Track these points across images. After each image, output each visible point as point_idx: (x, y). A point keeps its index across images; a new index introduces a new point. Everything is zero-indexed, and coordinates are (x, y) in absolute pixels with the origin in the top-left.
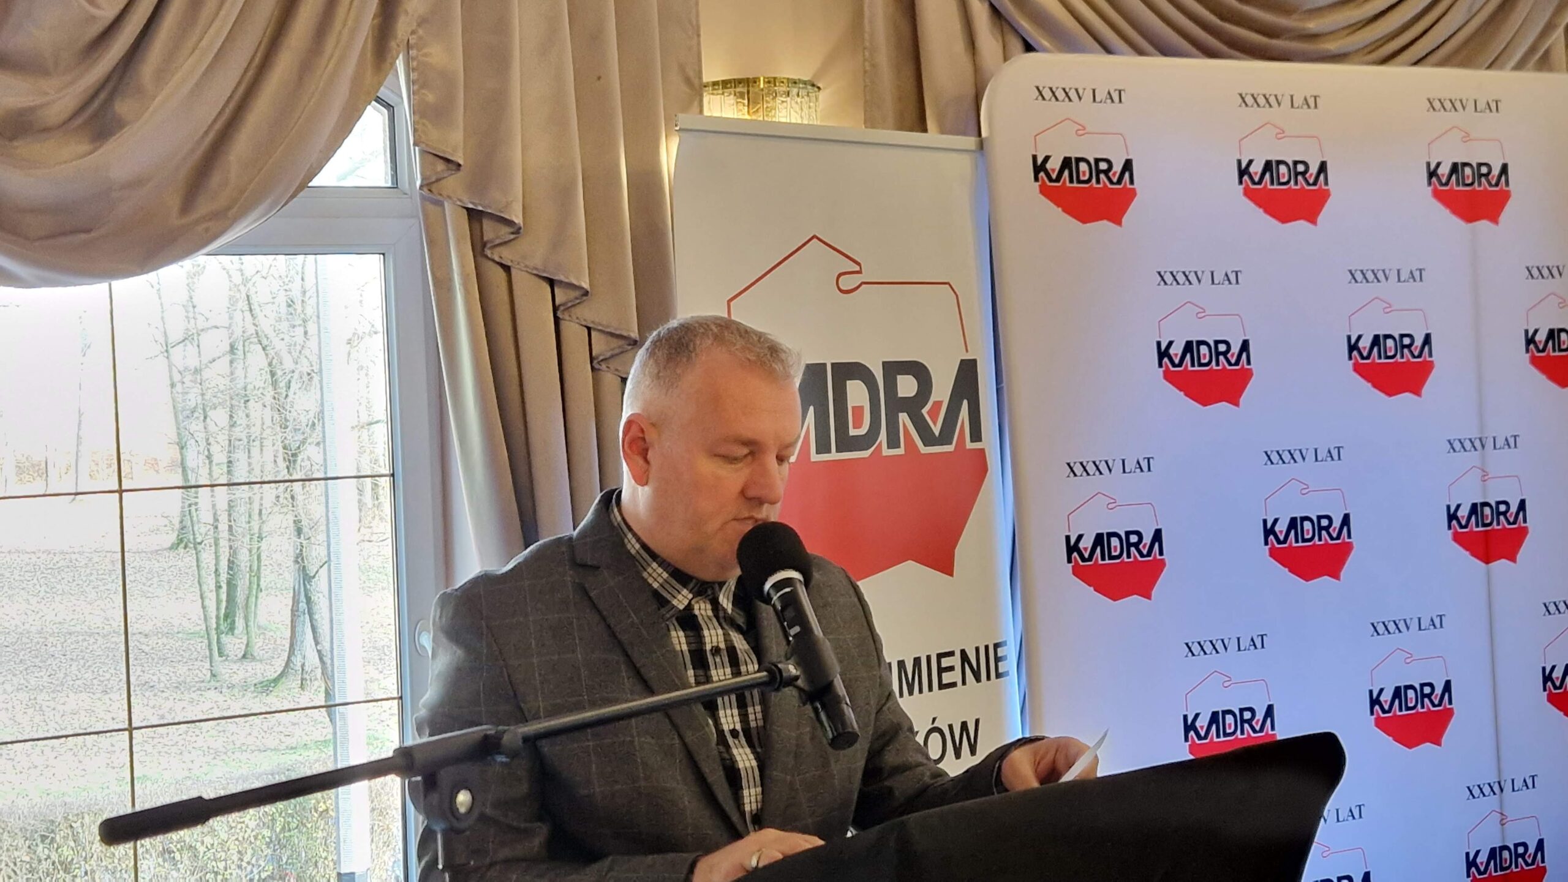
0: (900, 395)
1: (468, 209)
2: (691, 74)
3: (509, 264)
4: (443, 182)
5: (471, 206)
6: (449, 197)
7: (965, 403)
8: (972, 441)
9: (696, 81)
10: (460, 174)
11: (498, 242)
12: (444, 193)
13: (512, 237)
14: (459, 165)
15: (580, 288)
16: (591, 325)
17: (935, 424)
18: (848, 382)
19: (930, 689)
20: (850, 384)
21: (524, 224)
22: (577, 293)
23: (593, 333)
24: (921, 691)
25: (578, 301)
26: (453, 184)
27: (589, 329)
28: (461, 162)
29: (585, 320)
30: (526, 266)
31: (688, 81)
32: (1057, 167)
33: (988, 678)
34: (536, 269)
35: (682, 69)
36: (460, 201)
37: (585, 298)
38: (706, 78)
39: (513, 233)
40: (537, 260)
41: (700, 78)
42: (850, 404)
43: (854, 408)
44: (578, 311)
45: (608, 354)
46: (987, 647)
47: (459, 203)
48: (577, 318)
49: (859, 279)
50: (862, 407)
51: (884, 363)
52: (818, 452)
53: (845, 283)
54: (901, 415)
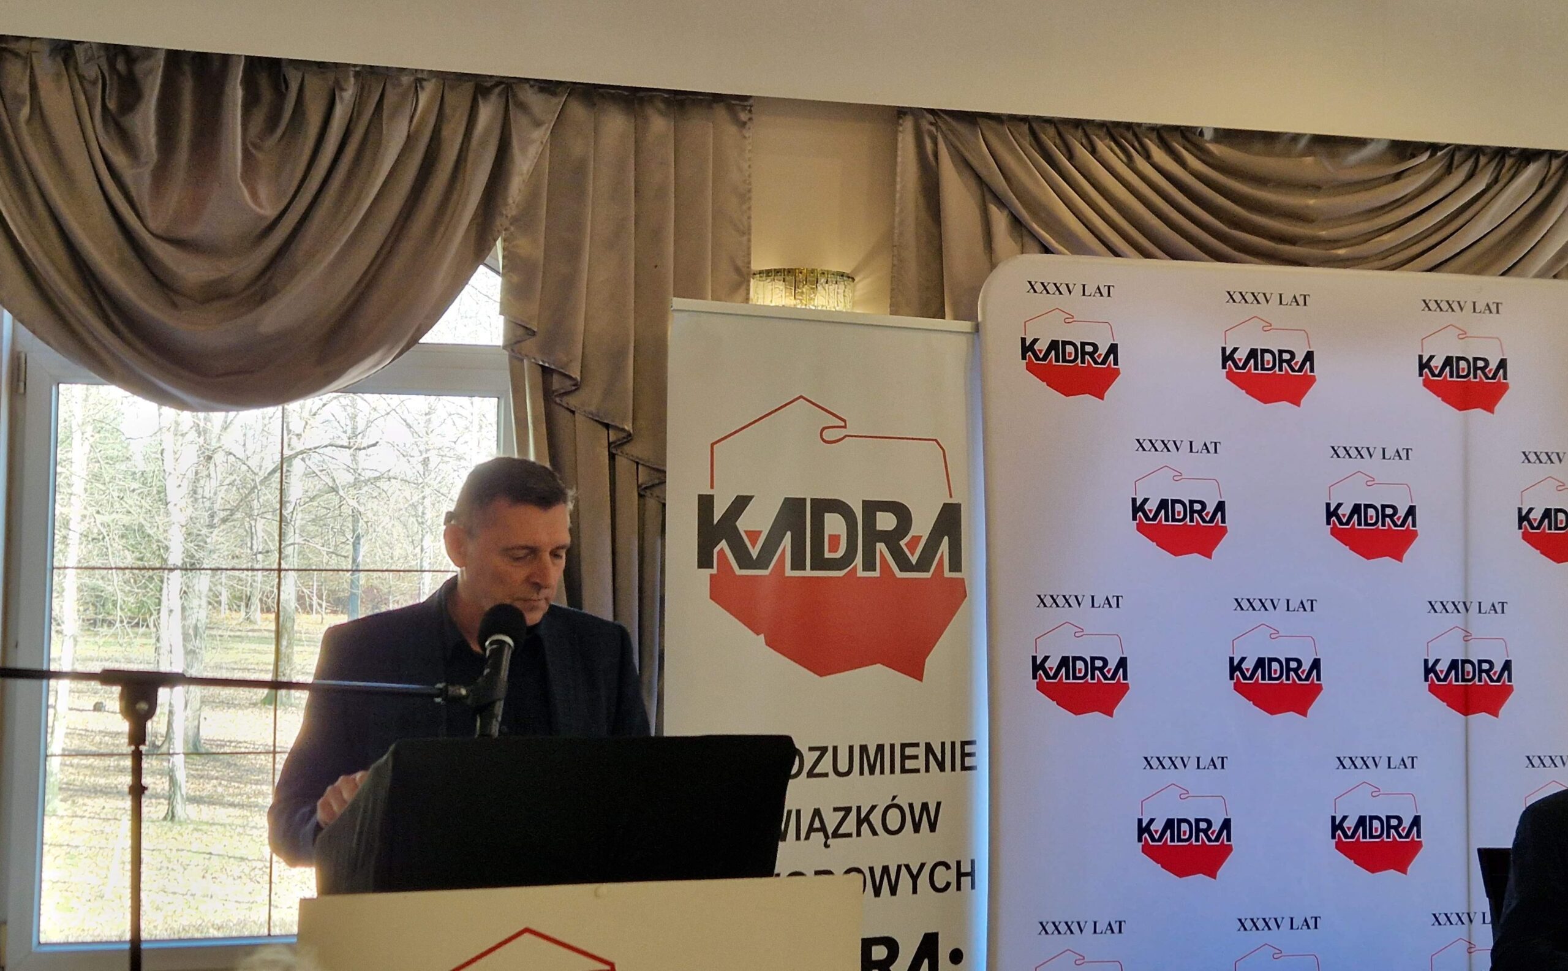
0: (878, 528)
1: (542, 366)
2: (740, 264)
3: (573, 409)
4: (523, 344)
5: (541, 363)
6: (526, 356)
7: (946, 538)
8: (950, 571)
9: (744, 270)
10: (533, 339)
11: (562, 391)
12: (523, 352)
13: (574, 388)
14: (534, 332)
15: (623, 430)
16: (637, 460)
17: (912, 555)
18: (827, 515)
19: (892, 771)
20: (828, 516)
21: (581, 378)
22: (624, 435)
23: (640, 467)
24: (882, 772)
25: (625, 440)
26: (530, 344)
27: (637, 464)
28: (536, 330)
29: (632, 456)
30: (585, 411)
31: (738, 270)
32: (1045, 349)
33: (953, 769)
34: (592, 414)
35: (732, 260)
36: (534, 359)
37: (629, 438)
38: (755, 266)
39: (574, 385)
40: (593, 409)
41: (749, 267)
42: (828, 532)
43: (830, 536)
44: (627, 448)
45: (650, 484)
46: (953, 744)
47: (533, 360)
48: (627, 454)
49: (843, 432)
50: (839, 536)
51: (864, 501)
52: (792, 569)
53: (829, 435)
54: (878, 545)
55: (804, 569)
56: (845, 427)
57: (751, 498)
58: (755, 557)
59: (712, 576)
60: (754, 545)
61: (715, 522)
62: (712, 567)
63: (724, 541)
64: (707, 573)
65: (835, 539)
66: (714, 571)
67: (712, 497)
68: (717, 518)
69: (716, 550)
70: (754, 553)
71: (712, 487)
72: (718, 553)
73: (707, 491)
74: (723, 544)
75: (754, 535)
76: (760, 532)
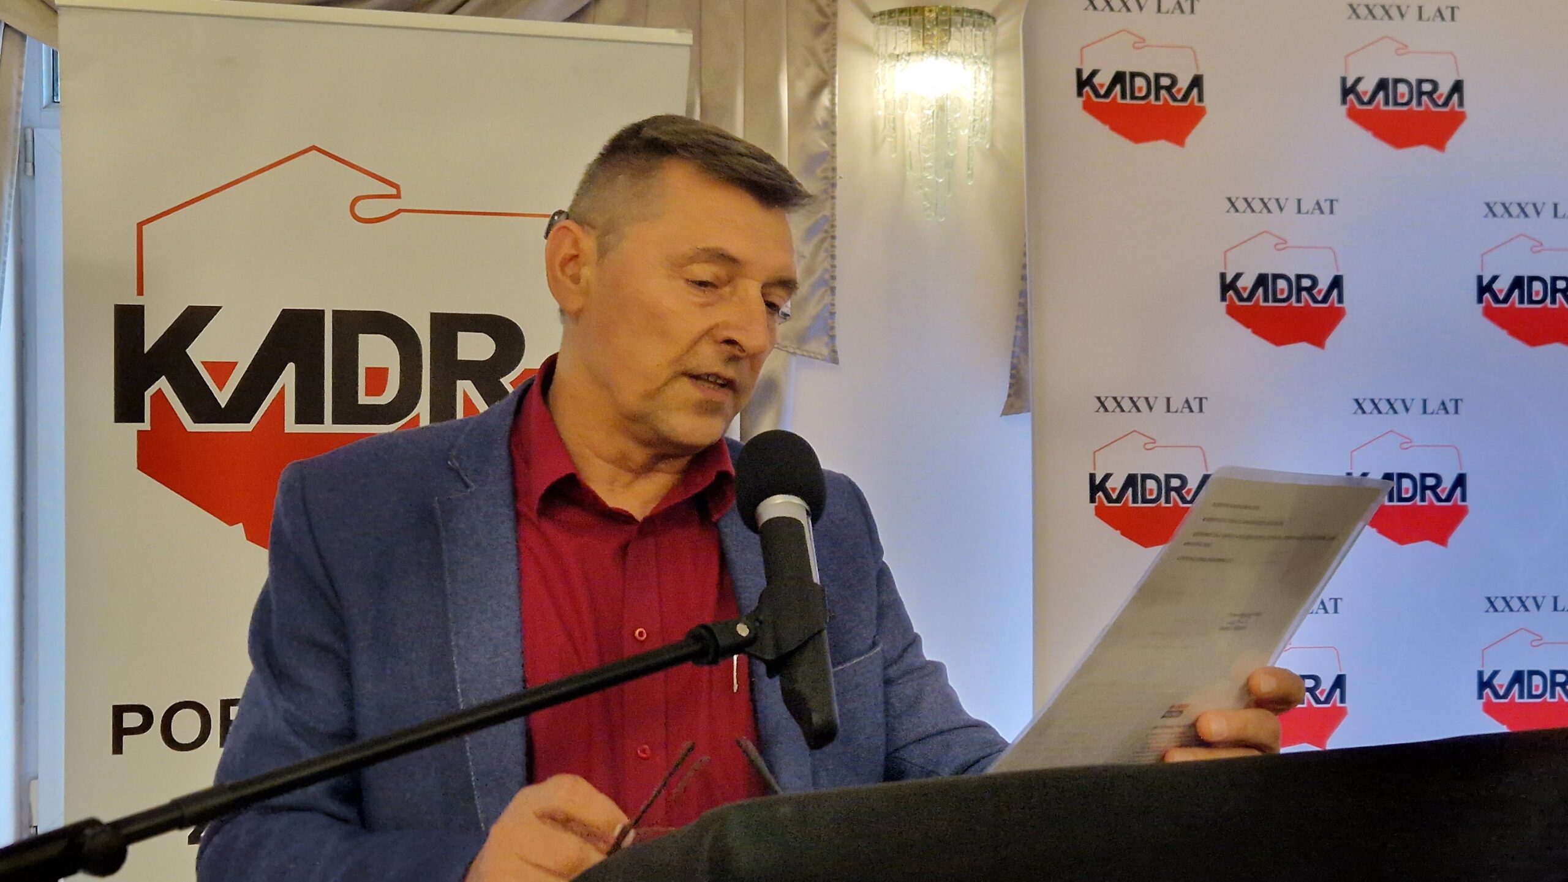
20: (365, 339)
42: (364, 364)
43: (369, 370)
49: (392, 205)
50: (386, 370)
51: (432, 315)
52: (298, 421)
53: (365, 209)
54: (458, 382)
55: (322, 422)
56: (398, 196)
57: (214, 310)
58: (223, 406)
59: (139, 431)
60: (221, 387)
61: (146, 350)
62: (143, 421)
63: (163, 377)
64: (133, 428)
65: (377, 378)
66: (146, 426)
67: (142, 307)
68: (150, 340)
69: (149, 393)
70: (223, 397)
71: (140, 292)
72: (151, 397)
73: (131, 299)
74: (163, 384)
75: (222, 371)
76: (236, 363)
